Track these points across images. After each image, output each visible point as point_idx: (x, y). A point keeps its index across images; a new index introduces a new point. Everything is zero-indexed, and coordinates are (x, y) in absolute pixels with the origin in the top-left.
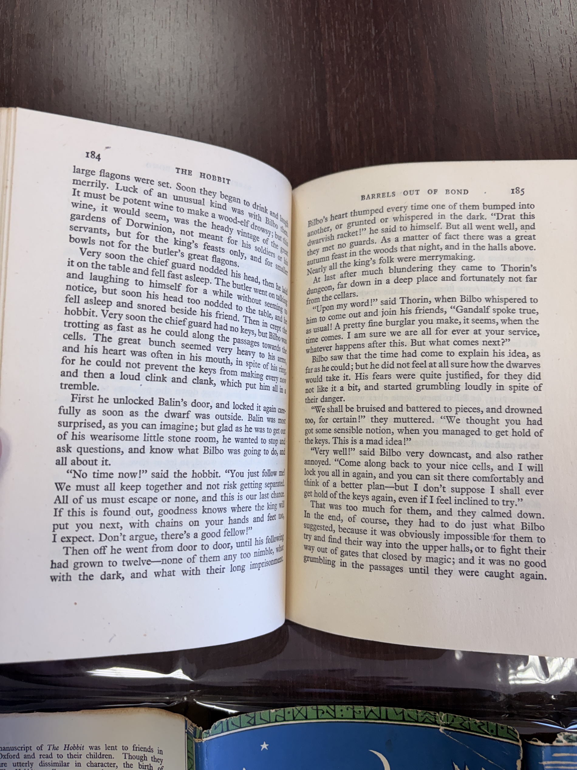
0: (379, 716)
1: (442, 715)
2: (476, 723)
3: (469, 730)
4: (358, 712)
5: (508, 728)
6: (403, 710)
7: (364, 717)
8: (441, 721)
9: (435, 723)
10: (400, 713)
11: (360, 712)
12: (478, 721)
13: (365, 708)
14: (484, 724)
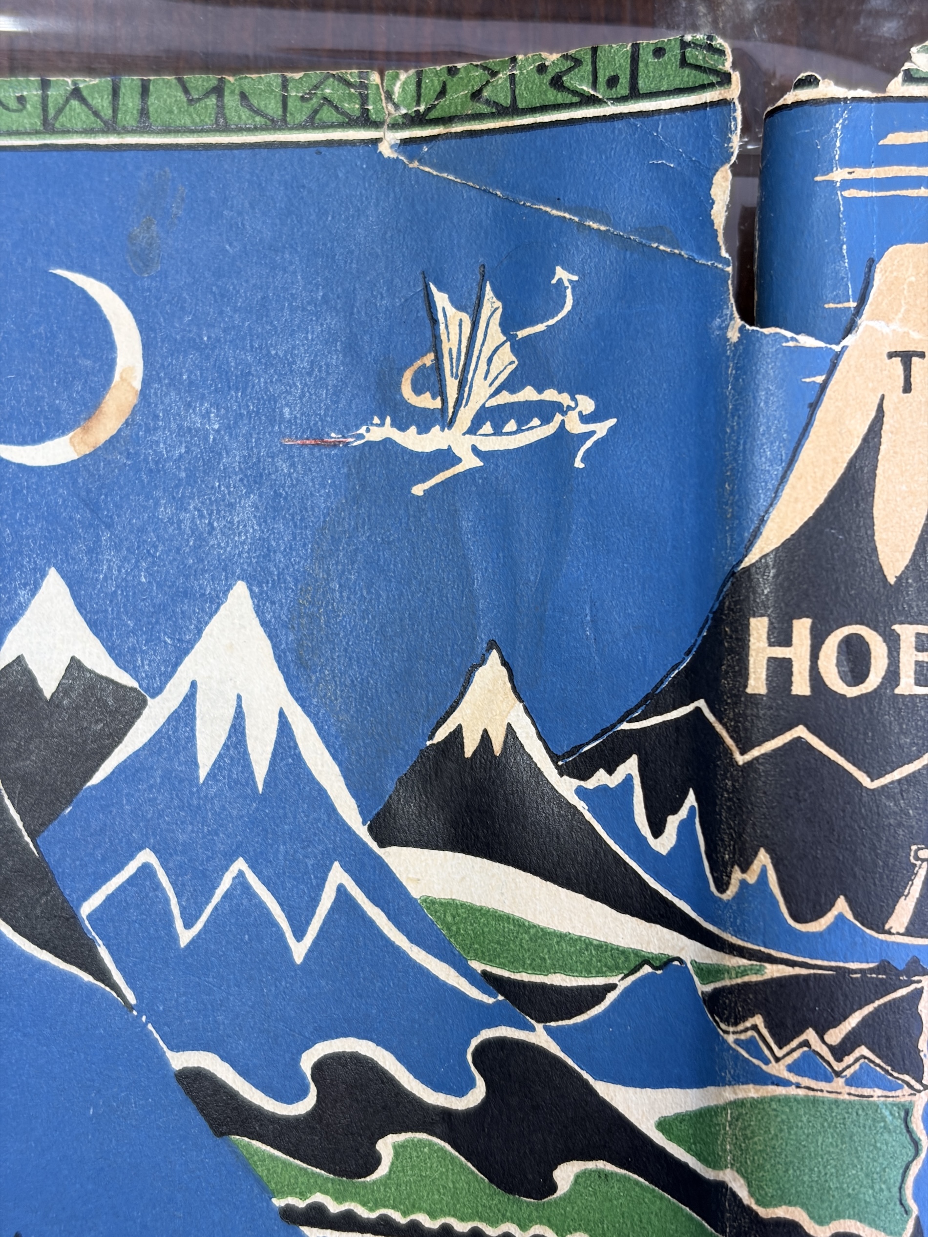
0: (107, 113)
1: (397, 77)
2: (542, 69)
3: (514, 110)
4: (14, 104)
5: (684, 45)
6: (221, 80)
7: (39, 126)
8: (391, 107)
9: (365, 120)
10: (207, 94)
11: (21, 100)
12: (552, 58)
13: (45, 85)
14: (578, 62)
